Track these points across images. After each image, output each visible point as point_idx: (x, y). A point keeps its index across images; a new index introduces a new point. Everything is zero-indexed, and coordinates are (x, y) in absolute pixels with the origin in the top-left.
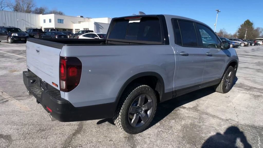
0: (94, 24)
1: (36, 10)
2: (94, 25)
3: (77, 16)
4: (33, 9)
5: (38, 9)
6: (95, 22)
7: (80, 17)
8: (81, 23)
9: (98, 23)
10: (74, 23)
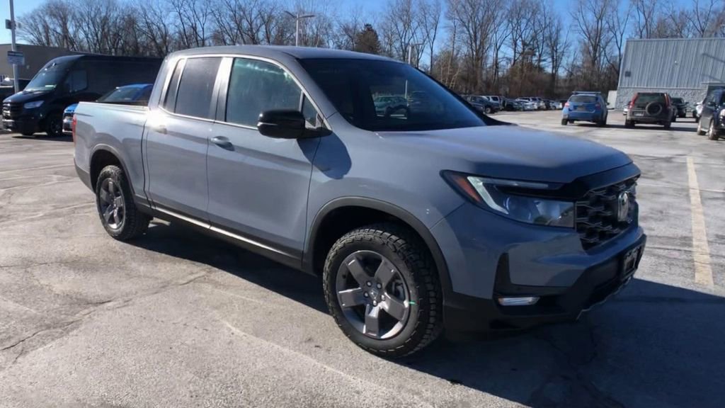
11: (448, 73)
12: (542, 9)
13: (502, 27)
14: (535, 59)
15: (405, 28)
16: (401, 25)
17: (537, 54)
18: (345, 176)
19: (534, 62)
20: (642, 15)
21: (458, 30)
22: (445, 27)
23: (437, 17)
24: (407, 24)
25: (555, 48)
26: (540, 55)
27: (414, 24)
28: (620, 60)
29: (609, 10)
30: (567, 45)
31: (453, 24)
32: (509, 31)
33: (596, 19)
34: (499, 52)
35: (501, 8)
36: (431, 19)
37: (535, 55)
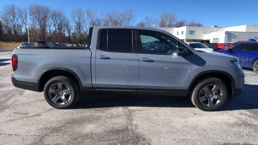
0: (226, 33)
1: (177, 24)
2: (224, 34)
3: (211, 27)
4: (175, 23)
5: (178, 23)
6: (226, 31)
7: (214, 26)
8: (212, 33)
9: (231, 32)
10: (206, 34)
11: (34, 35)
12: (63, 15)
13: (50, 20)
14: (62, 31)
15: (13, 18)
16: (11, 17)
17: (63, 29)
18: (205, 65)
19: (62, 32)
20: (90, 19)
21: (35, 20)
22: (30, 19)
23: (26, 15)
24: (14, 16)
25: (68, 27)
26: (64, 29)
27: (17, 16)
28: (87, 32)
29: (81, 17)
30: (71, 27)
31: (33, 18)
32: (53, 21)
33: (78, 19)
34: (50, 28)
35: (49, 13)
36: (23, 16)
37: (62, 29)
